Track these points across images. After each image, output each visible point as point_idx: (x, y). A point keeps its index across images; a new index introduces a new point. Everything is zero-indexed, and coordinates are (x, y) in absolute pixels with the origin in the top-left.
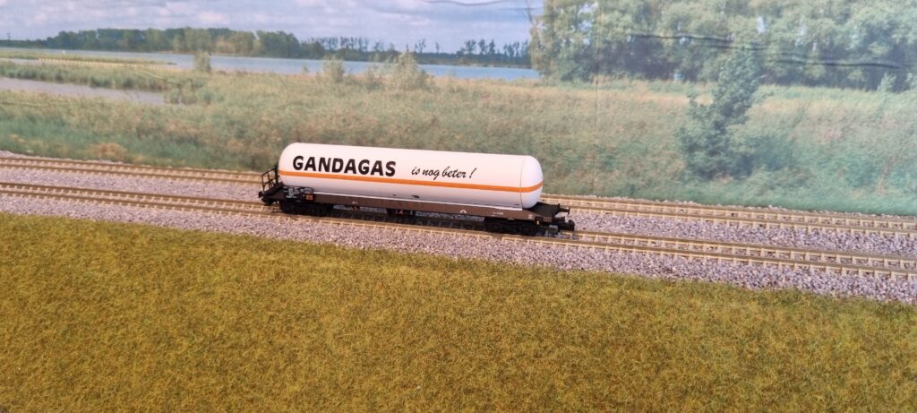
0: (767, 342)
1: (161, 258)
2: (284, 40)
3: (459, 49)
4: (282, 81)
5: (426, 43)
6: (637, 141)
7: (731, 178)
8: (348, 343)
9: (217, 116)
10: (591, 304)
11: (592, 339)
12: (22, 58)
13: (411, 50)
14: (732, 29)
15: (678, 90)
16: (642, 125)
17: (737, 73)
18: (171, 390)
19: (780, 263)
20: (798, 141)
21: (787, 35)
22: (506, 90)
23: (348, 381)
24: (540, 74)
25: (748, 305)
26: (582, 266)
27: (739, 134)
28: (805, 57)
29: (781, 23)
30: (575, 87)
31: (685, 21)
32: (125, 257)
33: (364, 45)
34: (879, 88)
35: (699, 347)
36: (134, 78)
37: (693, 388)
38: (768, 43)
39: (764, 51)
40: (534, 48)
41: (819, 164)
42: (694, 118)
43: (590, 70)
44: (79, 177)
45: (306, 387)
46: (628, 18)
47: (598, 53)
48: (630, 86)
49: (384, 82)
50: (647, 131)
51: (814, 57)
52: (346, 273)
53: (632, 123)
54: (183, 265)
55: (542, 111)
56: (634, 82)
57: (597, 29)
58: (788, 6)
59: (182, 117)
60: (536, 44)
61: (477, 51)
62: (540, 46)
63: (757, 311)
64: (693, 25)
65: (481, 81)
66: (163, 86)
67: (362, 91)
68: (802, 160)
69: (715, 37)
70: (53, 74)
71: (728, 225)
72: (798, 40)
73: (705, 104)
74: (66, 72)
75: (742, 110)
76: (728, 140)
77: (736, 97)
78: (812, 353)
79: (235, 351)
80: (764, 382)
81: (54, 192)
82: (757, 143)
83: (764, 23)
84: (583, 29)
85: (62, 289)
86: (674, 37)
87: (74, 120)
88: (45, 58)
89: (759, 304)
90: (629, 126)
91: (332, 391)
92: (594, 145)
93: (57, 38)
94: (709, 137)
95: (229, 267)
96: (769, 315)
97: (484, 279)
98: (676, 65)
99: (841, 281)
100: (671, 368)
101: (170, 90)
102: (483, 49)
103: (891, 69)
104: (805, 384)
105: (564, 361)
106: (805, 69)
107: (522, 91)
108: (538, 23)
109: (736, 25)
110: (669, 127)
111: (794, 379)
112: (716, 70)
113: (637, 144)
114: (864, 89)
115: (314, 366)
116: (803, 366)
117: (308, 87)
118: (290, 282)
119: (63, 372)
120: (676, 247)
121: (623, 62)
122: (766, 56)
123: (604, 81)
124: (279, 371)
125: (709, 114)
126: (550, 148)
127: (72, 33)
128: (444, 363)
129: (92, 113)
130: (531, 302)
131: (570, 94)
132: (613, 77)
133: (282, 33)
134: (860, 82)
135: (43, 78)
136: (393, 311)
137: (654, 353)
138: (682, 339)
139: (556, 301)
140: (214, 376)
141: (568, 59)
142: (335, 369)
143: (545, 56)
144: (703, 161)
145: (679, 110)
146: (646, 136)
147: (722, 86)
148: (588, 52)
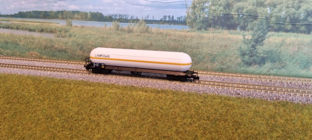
0: (277, 120)
1: (50, 88)
2: (99, 15)
3: (161, 19)
4: (97, 30)
5: (149, 16)
7: (258, 66)
8: (119, 119)
9: (73, 42)
10: (211, 105)
11: (211, 118)
12: (5, 21)
13: (144, 19)
14: (258, 12)
15: (239, 34)
16: (226, 46)
17: (260, 27)
18: (51, 136)
19: (280, 92)
20: (282, 52)
21: (278, 14)
22: (177, 33)
23: (119, 133)
24: (190, 27)
25: (269, 106)
26: (207, 92)
27: (261, 49)
28: (285, 22)
29: (276, 10)
30: (202, 32)
31: (242, 9)
32: (37, 88)
33: (127, 17)
34: (311, 33)
35: (252, 121)
36: (44, 28)
37: (250, 136)
38: (271, 17)
39: (270, 19)
40: (188, 18)
41: (290, 60)
42: (245, 44)
43: (207, 26)
44: (22, 62)
45: (103, 135)
46: (221, 8)
47: (211, 20)
48: (222, 32)
49: (134, 30)
50: (228, 48)
51: (288, 22)
52: (119, 94)
53: (222, 45)
54: (59, 91)
55: (190, 41)
56: (223, 31)
57: (210, 12)
58: (278, 4)
59: (61, 43)
60: (189, 17)
61: (167, 19)
62: (190, 18)
63: (273, 108)
64: (245, 10)
65: (168, 30)
66: (54, 31)
67: (126, 33)
68: (283, 59)
69: (252, 15)
70: (15, 27)
71: (258, 80)
72: (282, 16)
73: (249, 39)
74: (20, 26)
75: (262, 41)
76: (257, 52)
77: (260, 36)
78: (294, 124)
79: (76, 122)
80: (277, 134)
81: (13, 66)
82: (267, 53)
83: (270, 10)
84: (205, 12)
85: (13, 99)
86: (238, 15)
87: (22, 43)
88: (13, 21)
89: (273, 106)
91: (112, 137)
92: (209, 53)
93: (18, 14)
94: (250, 51)
95: (75, 92)
96: (277, 110)
97: (170, 96)
98: (238, 24)
99: (303, 98)
100: (241, 129)
101: (57, 32)
102: (170, 19)
104: (292, 135)
105: (201, 126)
106: (285, 26)
107: (183, 33)
108: (189, 10)
109: (260, 10)
110: (236, 47)
111: (288, 133)
112: (253, 27)
113: (224, 53)
114: (306, 34)
115: (106, 128)
116: (291, 128)
117: (106, 32)
118: (98, 97)
119: (11, 130)
120: (241, 86)
121: (219, 23)
122: (271, 21)
123: (213, 30)
124: (93, 130)
125: (250, 42)
126: (193, 54)
127: (23, 12)
128: (156, 127)
129: (28, 41)
130: (188, 104)
131: (200, 35)
132: (216, 29)
133: (98, 13)
134: (304, 31)
135: (12, 28)
136: (136, 108)
137: (235, 123)
138: (245, 118)
139: (197, 104)
140: (68, 131)
141: (200, 22)
142: (114, 129)
143: (191, 21)
144: (248, 59)
145: (239, 41)
146: (227, 50)
147: (255, 32)
148: (207, 20)
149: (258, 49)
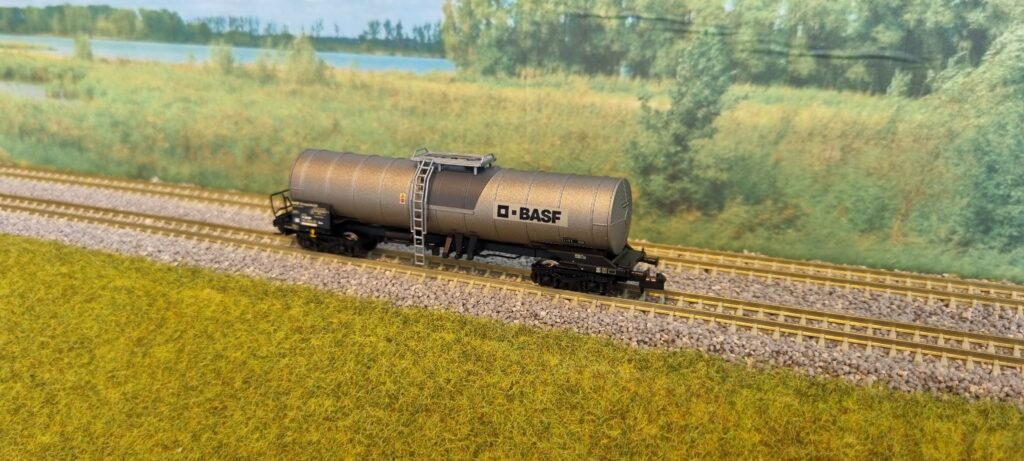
2: (168, 20)
3: (360, 32)
4: (167, 72)
6: (577, 159)
7: (698, 214)
9: (101, 115)
10: (414, 352)
13: (308, 32)
14: (691, 6)
15: (626, 90)
16: (583, 137)
17: (700, 67)
20: (784, 163)
21: (763, 15)
22: (417, 86)
24: (457, 65)
25: (619, 367)
27: (706, 152)
28: (788, 45)
30: (499, 83)
33: (254, 26)
34: (888, 90)
36: (15, 67)
38: (739, 26)
39: (733, 36)
40: (448, 31)
41: (814, 197)
42: (648, 128)
43: (515, 61)
47: (525, 38)
48: (566, 84)
49: (280, 75)
50: (589, 144)
51: (800, 46)
53: (570, 133)
55: (460, 116)
56: (571, 78)
57: (523, 5)
60: (451, 26)
61: (382, 35)
62: (455, 29)
63: (630, 377)
65: (388, 74)
66: (44, 77)
67: (254, 85)
68: (789, 191)
69: (670, 17)
72: (778, 22)
73: (661, 110)
75: (708, 119)
76: (691, 161)
77: (700, 101)
82: (730, 165)
84: (506, 6)
86: (618, 17)
90: (567, 137)
92: (526, 163)
94: (668, 156)
97: (296, 311)
98: (622, 54)
101: (51, 81)
102: (389, 33)
103: (905, 64)
106: (788, 62)
107: (436, 87)
110: (617, 141)
112: (673, 63)
113: (578, 163)
114: (869, 92)
121: (556, 50)
122: (737, 43)
125: (667, 124)
131: (494, 93)
132: (545, 71)
133: (165, 11)
134: (863, 81)
141: (490, 46)
143: (461, 42)
144: (661, 188)
145: (629, 117)
146: (588, 151)
147: (681, 85)
148: (513, 37)
149: (696, 152)
